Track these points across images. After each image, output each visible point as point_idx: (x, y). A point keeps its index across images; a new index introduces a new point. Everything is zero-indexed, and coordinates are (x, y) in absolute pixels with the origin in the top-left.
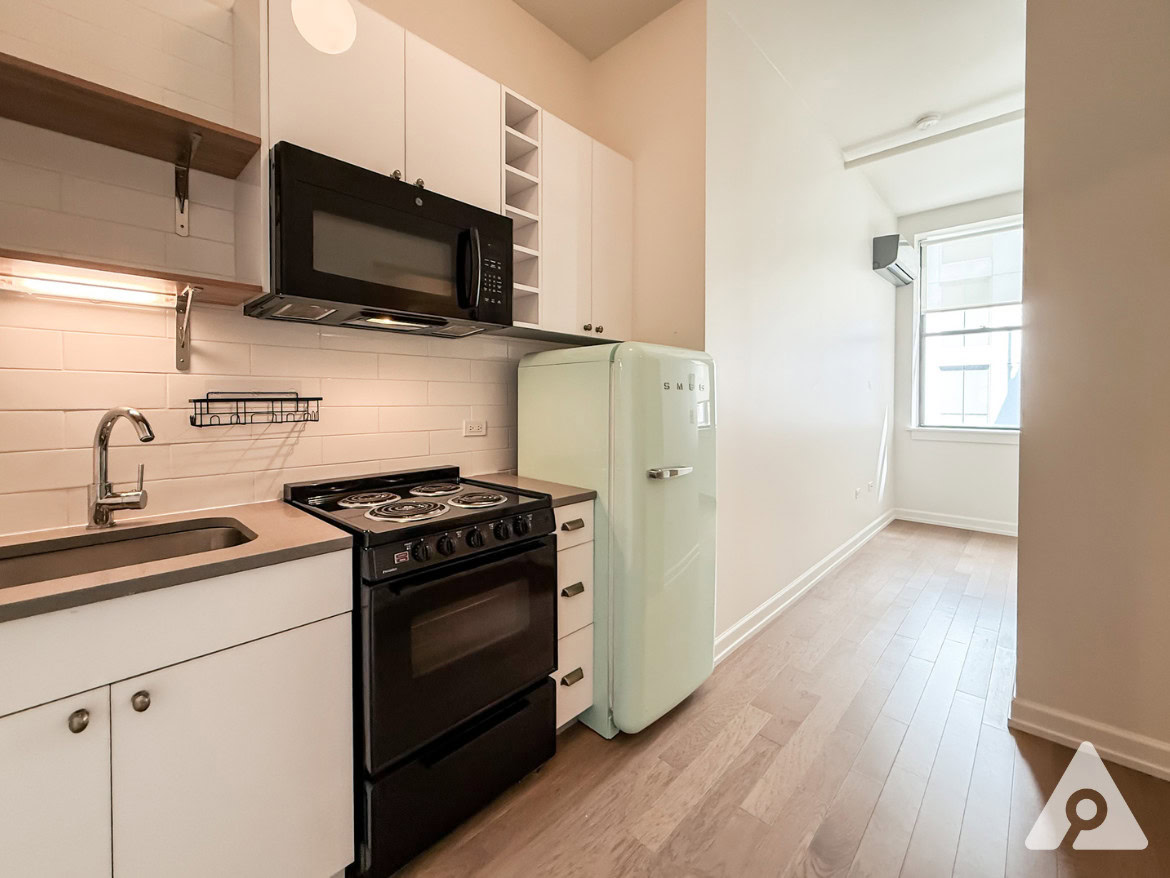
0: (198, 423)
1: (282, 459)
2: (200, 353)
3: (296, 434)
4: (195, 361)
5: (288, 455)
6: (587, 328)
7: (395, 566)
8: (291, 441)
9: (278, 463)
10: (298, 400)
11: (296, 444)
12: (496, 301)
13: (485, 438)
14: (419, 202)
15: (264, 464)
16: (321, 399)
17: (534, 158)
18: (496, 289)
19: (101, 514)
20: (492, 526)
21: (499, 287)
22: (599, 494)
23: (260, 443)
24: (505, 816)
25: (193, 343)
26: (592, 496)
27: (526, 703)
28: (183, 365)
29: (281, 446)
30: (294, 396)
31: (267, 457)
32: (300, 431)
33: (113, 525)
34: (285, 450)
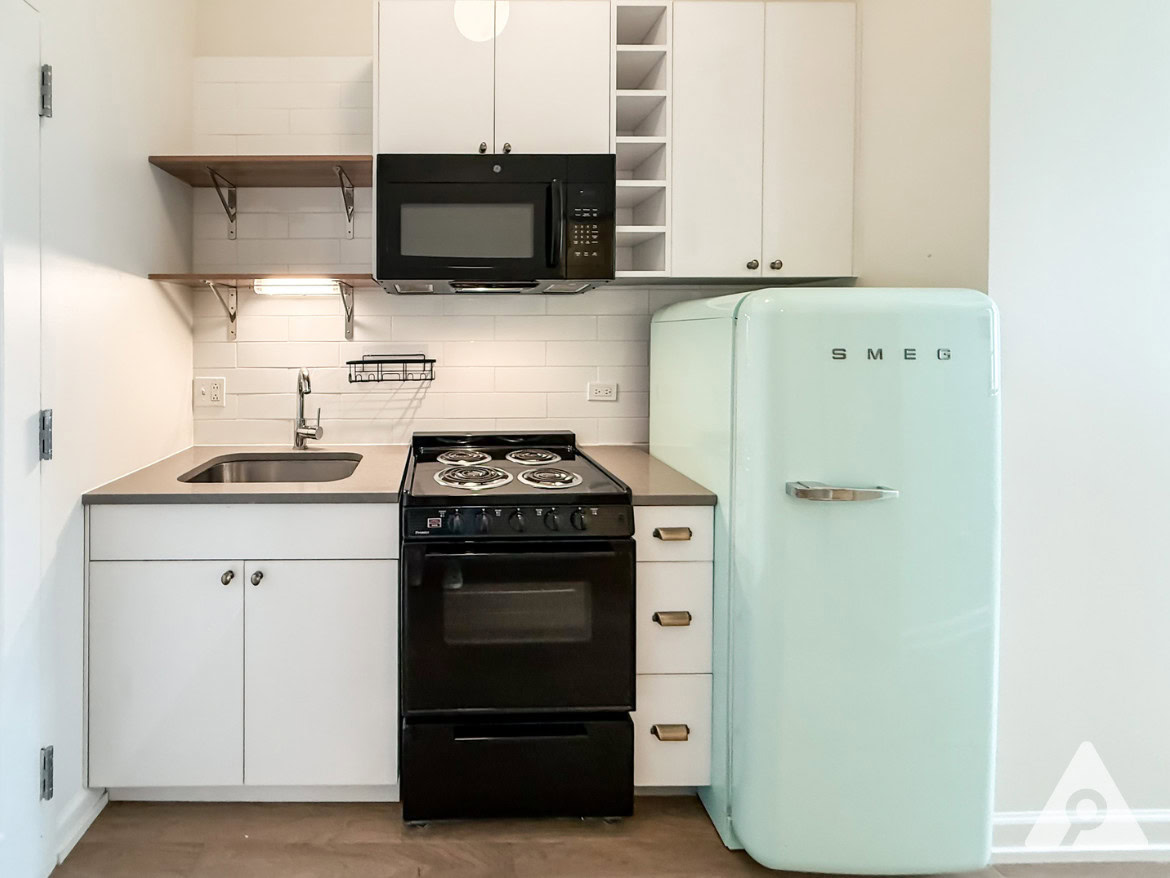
0: (353, 379)
1: (413, 410)
2: (359, 325)
3: (423, 390)
4: (357, 332)
5: (416, 408)
6: (752, 266)
7: (427, 529)
8: (420, 395)
9: (410, 413)
10: (425, 361)
11: (424, 397)
12: (590, 253)
13: (615, 404)
14: (497, 169)
15: (399, 413)
16: (434, 361)
17: (662, 70)
18: (591, 239)
19: (300, 439)
20: (539, 512)
21: (595, 237)
22: (721, 500)
23: (397, 396)
24: (552, 845)
25: (355, 318)
26: (712, 501)
27: (582, 730)
28: (350, 336)
29: (412, 400)
30: (422, 358)
31: (402, 408)
32: (427, 388)
33: (306, 448)
34: (415, 403)
